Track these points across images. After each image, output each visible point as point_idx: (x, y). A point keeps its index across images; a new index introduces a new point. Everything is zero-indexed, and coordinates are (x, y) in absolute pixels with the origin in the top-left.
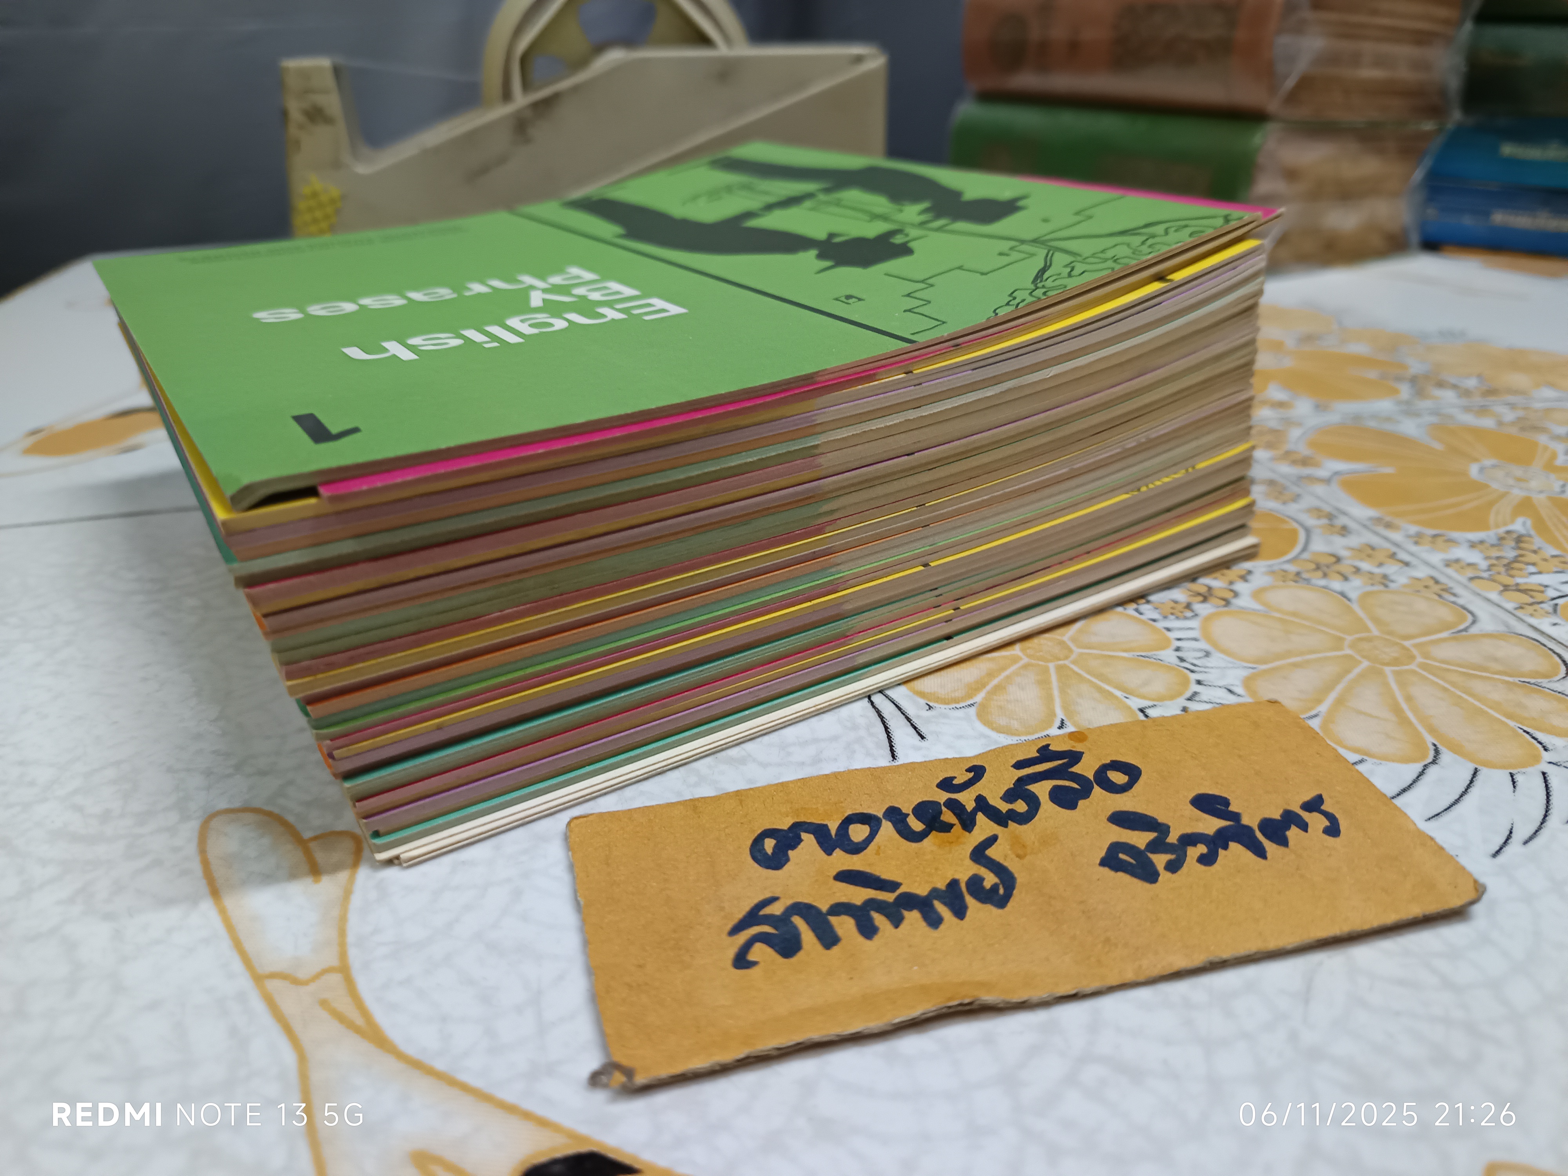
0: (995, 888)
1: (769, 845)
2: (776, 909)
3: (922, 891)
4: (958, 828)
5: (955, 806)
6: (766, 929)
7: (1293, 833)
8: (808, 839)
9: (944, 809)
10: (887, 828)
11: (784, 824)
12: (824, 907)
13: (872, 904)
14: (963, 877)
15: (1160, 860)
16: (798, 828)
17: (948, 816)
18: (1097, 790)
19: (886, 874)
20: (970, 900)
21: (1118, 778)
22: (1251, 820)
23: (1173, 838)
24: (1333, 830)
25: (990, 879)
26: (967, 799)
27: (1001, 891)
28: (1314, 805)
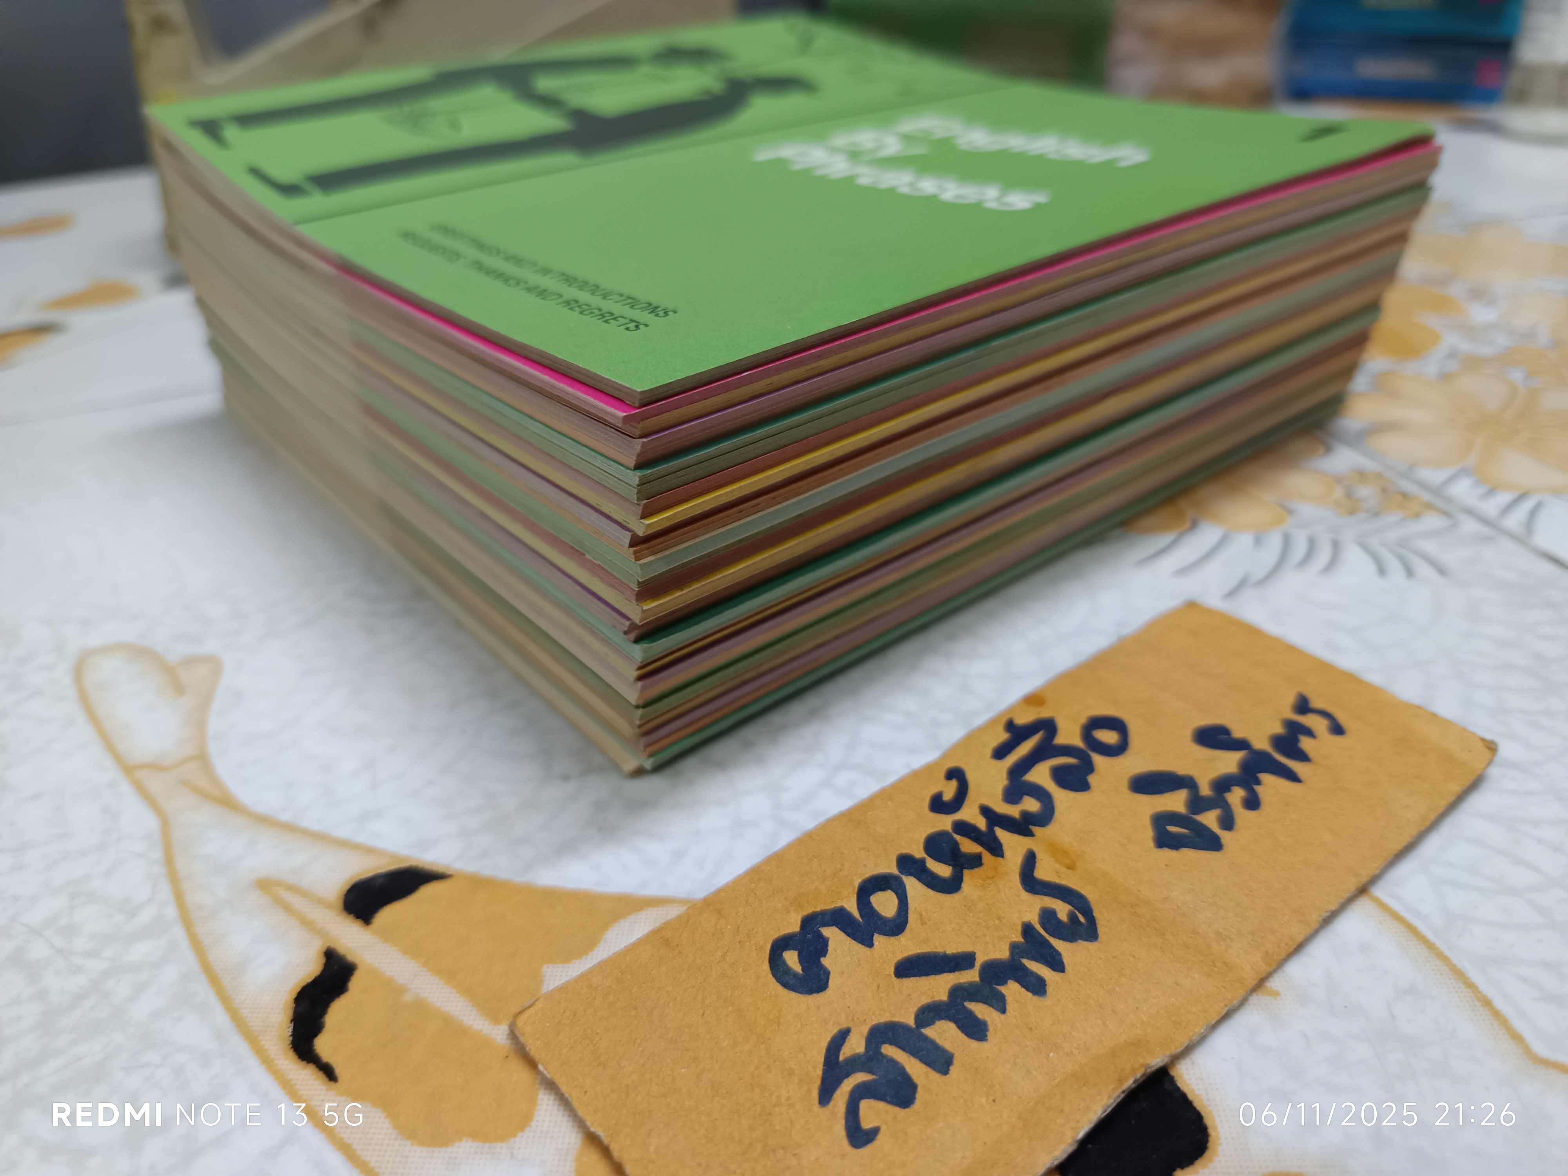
0: (1073, 918)
1: (791, 958)
2: (855, 1045)
3: (1002, 953)
4: (987, 857)
5: (963, 828)
6: (860, 1077)
7: (1305, 743)
8: (832, 933)
9: (958, 838)
10: (912, 885)
11: (793, 925)
12: (910, 1020)
13: (959, 993)
14: (1033, 918)
15: (1210, 819)
16: (811, 922)
17: (968, 846)
18: (1098, 759)
19: (952, 947)
20: (1058, 944)
21: (1108, 737)
22: (1261, 743)
23: (1205, 790)
24: (1337, 729)
25: (1062, 910)
26: (970, 813)
27: (1082, 919)
28: (1303, 706)
